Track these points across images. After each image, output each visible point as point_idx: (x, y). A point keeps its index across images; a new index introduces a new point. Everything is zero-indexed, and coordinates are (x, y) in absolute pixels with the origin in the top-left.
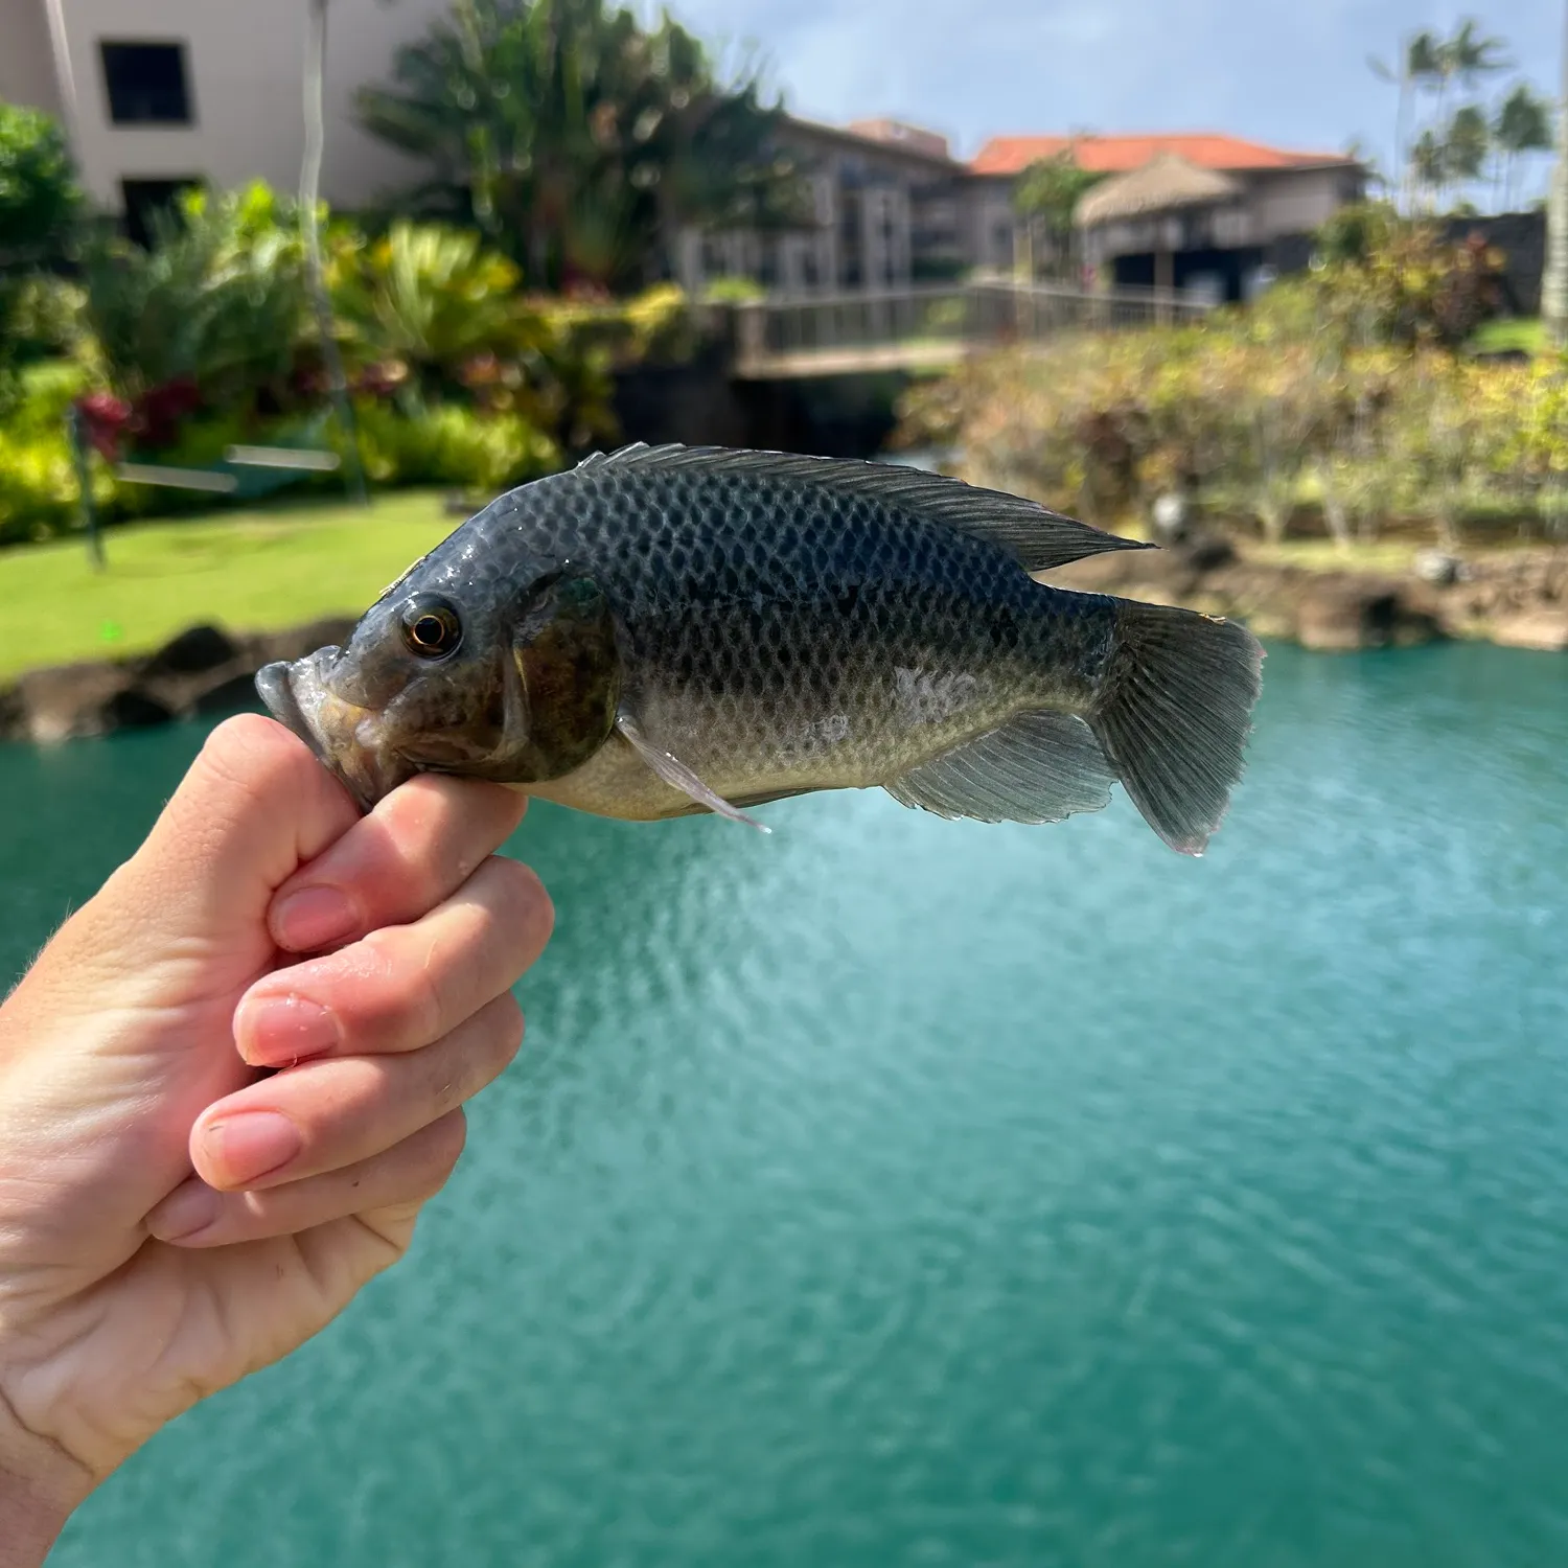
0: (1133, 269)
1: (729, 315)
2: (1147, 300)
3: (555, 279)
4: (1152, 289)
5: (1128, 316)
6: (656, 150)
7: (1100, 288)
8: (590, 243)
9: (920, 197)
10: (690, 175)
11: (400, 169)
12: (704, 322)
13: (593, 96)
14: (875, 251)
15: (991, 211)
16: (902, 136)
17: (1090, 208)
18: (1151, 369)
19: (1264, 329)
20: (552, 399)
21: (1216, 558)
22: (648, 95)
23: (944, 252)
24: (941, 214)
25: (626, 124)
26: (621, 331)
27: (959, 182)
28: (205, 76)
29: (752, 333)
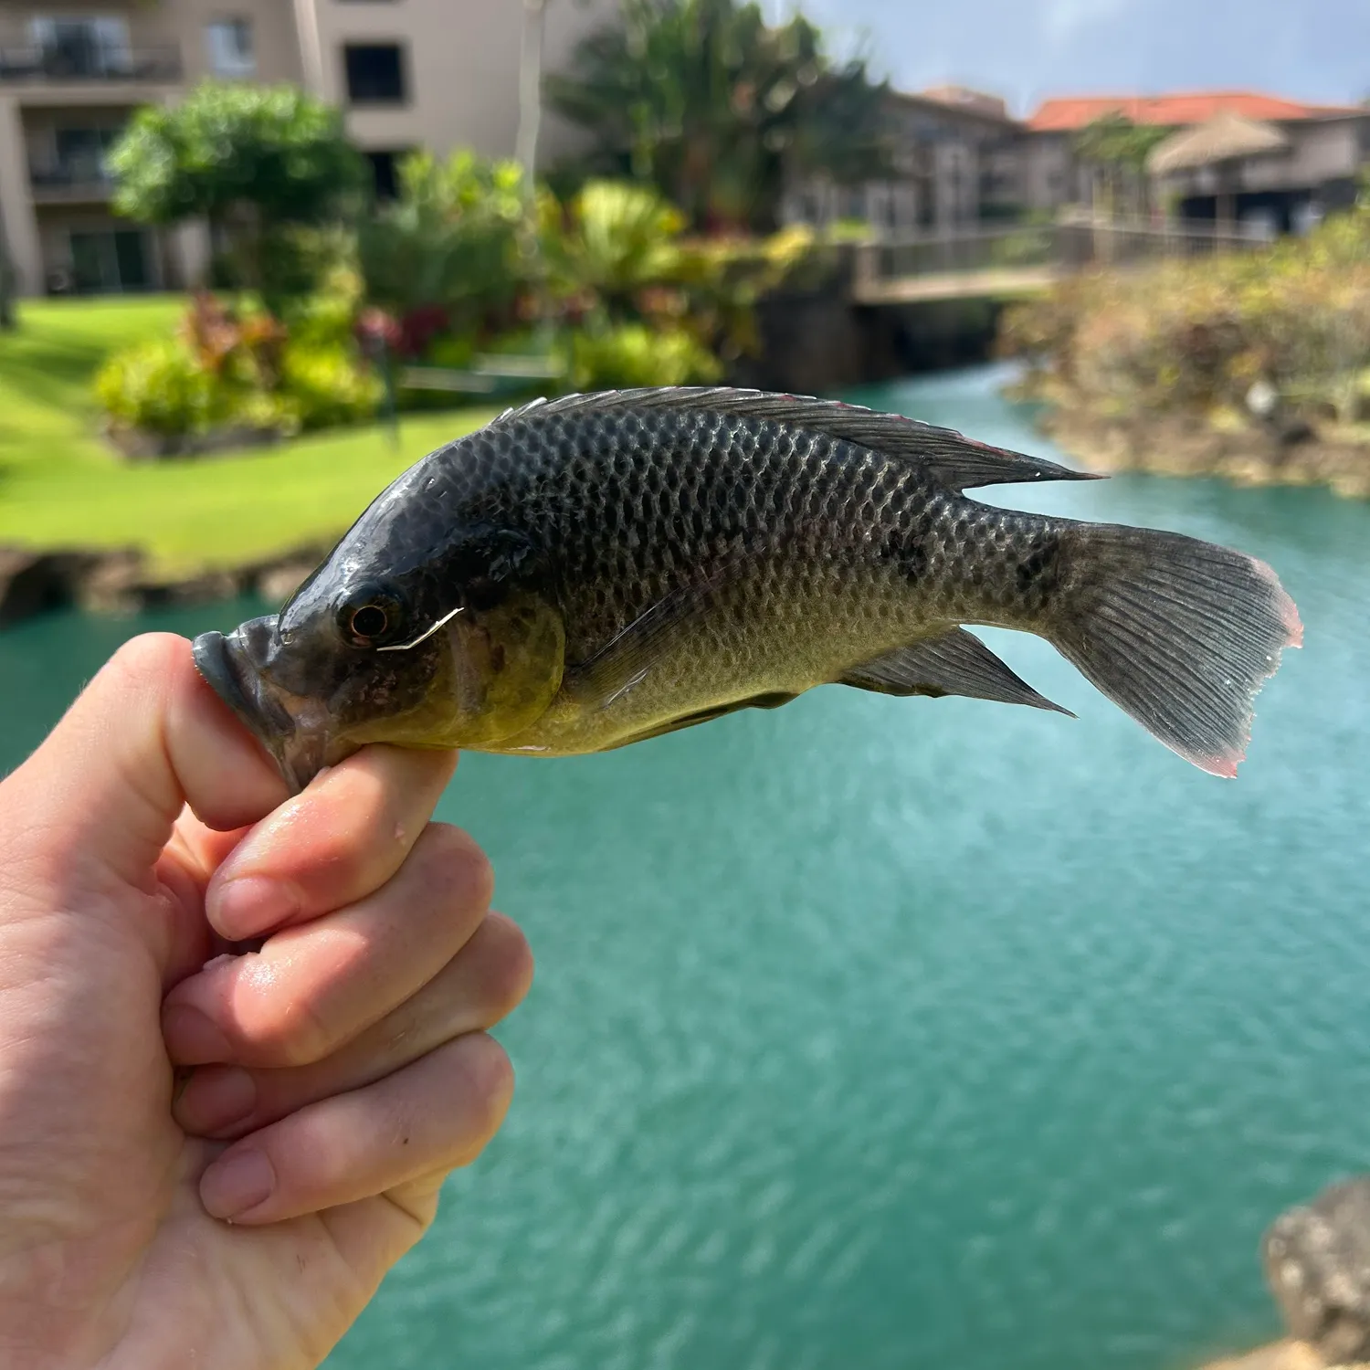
0: (1197, 208)
1: (848, 253)
2: (1213, 235)
3: (703, 224)
4: (1214, 224)
5: (1198, 248)
6: (787, 117)
7: (1168, 226)
8: (728, 195)
9: (985, 150)
10: (812, 137)
11: (577, 139)
12: (831, 259)
13: (734, 75)
14: (947, 197)
15: (1046, 161)
16: (968, 100)
17: (1164, 157)
18: (1233, 288)
19: (1321, 255)
20: (709, 320)
21: (1300, 437)
22: (778, 73)
23: (1004, 197)
24: (1003, 163)
25: (760, 98)
26: (758, 266)
27: (1018, 137)
28: (422, 69)
29: (866, 265)
